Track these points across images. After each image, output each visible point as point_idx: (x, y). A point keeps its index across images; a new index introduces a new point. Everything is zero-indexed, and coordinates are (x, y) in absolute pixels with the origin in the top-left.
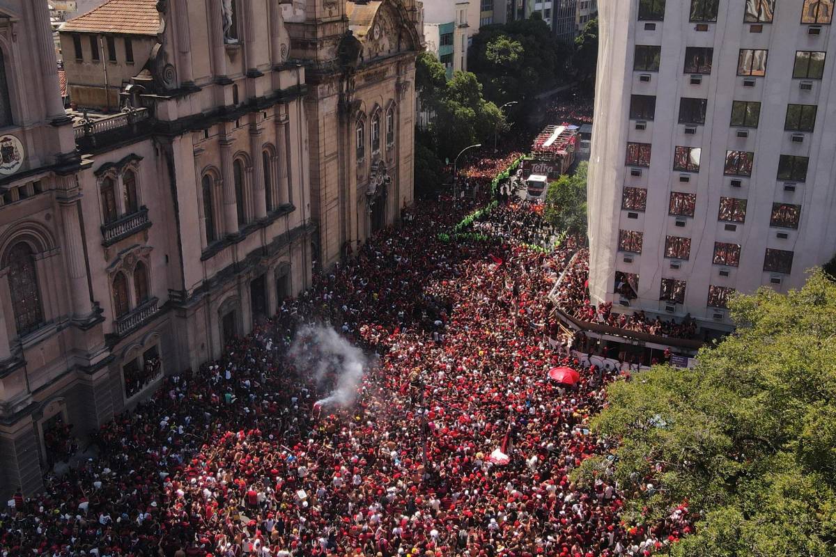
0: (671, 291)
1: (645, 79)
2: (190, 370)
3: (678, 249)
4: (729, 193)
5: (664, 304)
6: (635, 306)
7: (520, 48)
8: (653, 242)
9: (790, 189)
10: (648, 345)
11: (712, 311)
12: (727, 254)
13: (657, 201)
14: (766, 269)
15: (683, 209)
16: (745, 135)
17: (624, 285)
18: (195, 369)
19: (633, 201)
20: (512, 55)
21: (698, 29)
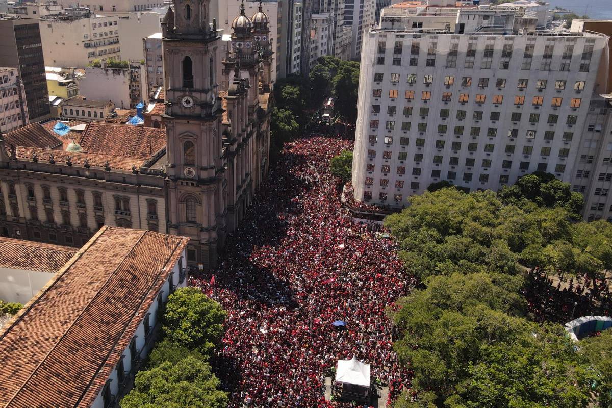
0: (382, 196)
1: (374, 130)
2: (233, 231)
3: (384, 183)
4: (400, 165)
5: (380, 201)
6: (371, 202)
7: (298, 92)
8: (377, 181)
9: (418, 164)
10: (376, 214)
11: (395, 202)
12: (399, 184)
13: (378, 169)
14: (411, 188)
15: (386, 170)
16: (404, 148)
17: (367, 196)
18: (234, 230)
19: (370, 168)
20: (295, 95)
21: (390, 116)
